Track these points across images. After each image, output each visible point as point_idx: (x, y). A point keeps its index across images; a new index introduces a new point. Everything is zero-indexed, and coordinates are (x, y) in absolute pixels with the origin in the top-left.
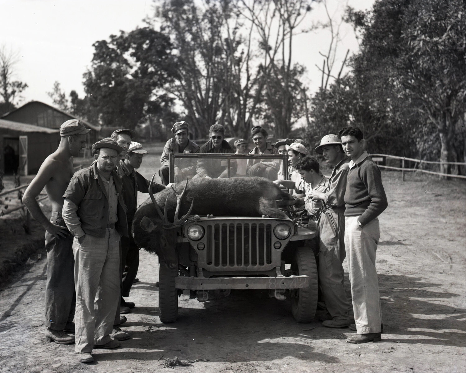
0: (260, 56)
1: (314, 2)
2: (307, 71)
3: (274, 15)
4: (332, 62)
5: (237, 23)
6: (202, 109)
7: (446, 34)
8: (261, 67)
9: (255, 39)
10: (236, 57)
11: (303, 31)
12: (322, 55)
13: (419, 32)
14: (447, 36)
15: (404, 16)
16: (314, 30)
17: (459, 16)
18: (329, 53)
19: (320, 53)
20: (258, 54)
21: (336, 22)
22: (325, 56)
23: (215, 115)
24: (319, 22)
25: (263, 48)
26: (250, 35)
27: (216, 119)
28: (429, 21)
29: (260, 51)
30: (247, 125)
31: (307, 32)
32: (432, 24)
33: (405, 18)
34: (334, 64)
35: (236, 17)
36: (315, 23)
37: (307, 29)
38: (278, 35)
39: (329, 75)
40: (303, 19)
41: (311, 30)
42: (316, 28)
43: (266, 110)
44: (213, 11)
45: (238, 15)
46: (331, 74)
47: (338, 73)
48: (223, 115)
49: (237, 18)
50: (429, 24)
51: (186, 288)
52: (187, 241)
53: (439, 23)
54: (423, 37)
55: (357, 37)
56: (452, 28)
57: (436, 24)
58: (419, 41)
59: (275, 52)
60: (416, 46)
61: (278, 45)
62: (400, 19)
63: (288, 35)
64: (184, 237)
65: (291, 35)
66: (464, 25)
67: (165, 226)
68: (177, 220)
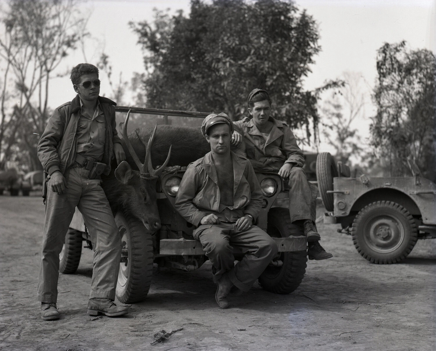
0: (17, 97)
1: (69, 49)
3: (30, 58)
7: (249, 58)
8: (16, 108)
9: (11, 79)
11: (58, 76)
13: (222, 55)
17: (262, 42)
20: (15, 94)
25: (20, 89)
26: (6, 76)
28: (234, 46)
29: (16, 92)
31: (62, 76)
32: (236, 48)
33: (203, 45)
37: (62, 73)
38: (34, 78)
40: (58, 64)
41: (65, 75)
50: (234, 48)
51: (175, 254)
52: (164, 197)
53: (242, 47)
54: (228, 59)
55: (111, 83)
56: (255, 53)
57: (240, 49)
58: (225, 63)
59: (31, 95)
60: (221, 68)
61: (33, 88)
62: (197, 46)
63: (45, 78)
64: (161, 192)
65: (48, 78)
66: (266, 49)
67: (145, 176)
68: (154, 170)
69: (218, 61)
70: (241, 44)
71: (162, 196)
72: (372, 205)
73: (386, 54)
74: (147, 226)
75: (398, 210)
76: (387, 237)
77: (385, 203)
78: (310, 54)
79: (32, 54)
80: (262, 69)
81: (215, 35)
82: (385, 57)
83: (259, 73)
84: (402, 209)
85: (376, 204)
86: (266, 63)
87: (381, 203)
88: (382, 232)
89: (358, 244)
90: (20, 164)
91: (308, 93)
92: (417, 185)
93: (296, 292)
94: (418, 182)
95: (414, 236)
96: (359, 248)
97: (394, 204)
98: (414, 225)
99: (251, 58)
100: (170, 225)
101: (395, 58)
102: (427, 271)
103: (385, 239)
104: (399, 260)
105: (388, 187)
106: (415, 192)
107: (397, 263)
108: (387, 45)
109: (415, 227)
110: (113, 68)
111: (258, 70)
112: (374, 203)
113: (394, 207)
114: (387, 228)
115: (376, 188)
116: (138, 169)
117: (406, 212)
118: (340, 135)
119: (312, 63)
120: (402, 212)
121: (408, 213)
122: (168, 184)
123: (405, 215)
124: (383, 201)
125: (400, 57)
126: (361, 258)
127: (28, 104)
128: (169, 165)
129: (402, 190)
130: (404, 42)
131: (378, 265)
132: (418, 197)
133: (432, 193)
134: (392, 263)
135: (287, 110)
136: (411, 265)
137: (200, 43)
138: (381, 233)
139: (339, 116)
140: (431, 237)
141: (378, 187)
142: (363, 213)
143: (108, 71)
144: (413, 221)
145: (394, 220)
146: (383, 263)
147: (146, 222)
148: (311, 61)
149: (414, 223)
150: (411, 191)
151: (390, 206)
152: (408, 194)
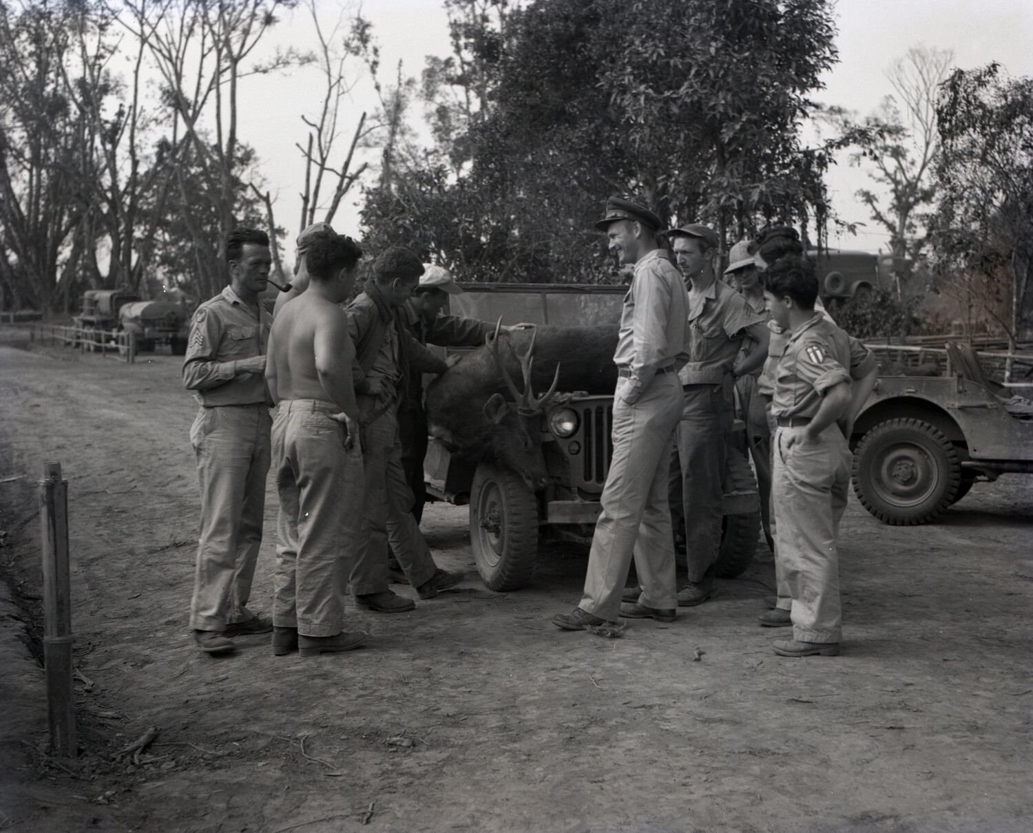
0: (165, 122)
1: (280, 6)
2: (256, 159)
3: (191, 30)
4: (328, 139)
5: (100, 45)
6: (21, 241)
7: (686, 84)
8: (163, 145)
9: (151, 82)
10: (107, 122)
11: (257, 70)
12: (307, 122)
13: (632, 77)
14: (688, 88)
15: (589, 45)
16: (282, 69)
17: (712, 50)
18: (323, 120)
19: (303, 117)
20: (161, 117)
21: (336, 53)
22: (314, 125)
23: (55, 254)
24: (291, 51)
25: (170, 104)
26: (136, 72)
27: (58, 263)
28: (655, 58)
29: (165, 110)
30: (135, 278)
31: (265, 71)
32: (659, 63)
33: (591, 50)
34: (333, 142)
35: (97, 30)
36: (283, 53)
37: (265, 65)
38: (200, 76)
39: (322, 167)
40: (255, 42)
41: (274, 67)
42: (286, 63)
43: (165, 244)
44: (39, 15)
45: (102, 28)
46: (327, 165)
47: (342, 164)
48: (75, 254)
49: (100, 35)
50: (655, 63)
51: (568, 522)
52: (551, 439)
53: (672, 62)
54: (642, 88)
55: (378, 87)
56: (698, 74)
57: (668, 64)
58: (635, 96)
59: (196, 114)
60: (628, 106)
61: (200, 99)
62: (580, 52)
63: (227, 75)
64: (547, 432)
65: (234, 75)
66: (721, 68)
67: (524, 411)
68: (535, 401)
69: (624, 90)
70: (668, 55)
71: (549, 438)
72: (884, 426)
73: (956, 93)
74: (529, 483)
75: (929, 434)
76: (909, 480)
77: (907, 421)
78: (814, 68)
79: (194, 20)
80: (713, 108)
81: (616, 30)
82: (955, 99)
83: (706, 114)
84: (936, 432)
85: (892, 423)
86: (721, 95)
87: (899, 421)
88: (902, 471)
89: (861, 491)
90: (173, 272)
91: (808, 154)
92: (960, 392)
93: (747, 574)
94: (961, 387)
95: (955, 479)
96: (864, 499)
97: (922, 424)
98: (955, 460)
99: (691, 86)
100: (559, 478)
101: (975, 98)
102: (970, 538)
103: (906, 483)
104: (929, 518)
105: (912, 395)
106: (957, 404)
107: (927, 523)
108: (960, 74)
109: (956, 464)
110: (380, 53)
111: (705, 109)
112: (889, 421)
113: (922, 430)
114: (911, 464)
115: (891, 396)
116: (514, 400)
117: (942, 437)
118: (898, 198)
119: (819, 87)
120: (934, 438)
121: (945, 439)
122: (556, 418)
123: (939, 442)
124: (904, 419)
125: (988, 96)
126: (868, 513)
127: (191, 135)
128: (557, 389)
129: (935, 401)
130: (994, 66)
131: (894, 528)
132: (960, 413)
133: (984, 407)
134: (919, 524)
135: (761, 193)
136: (949, 527)
137: (584, 46)
138: (899, 472)
139: (897, 153)
140: (986, 478)
141: (895, 395)
142: (869, 439)
143: (372, 58)
144: (952, 453)
145: (921, 451)
146: (903, 524)
147: (529, 478)
148: (816, 84)
149: (955, 456)
150: (949, 403)
151: (915, 428)
152: (944, 407)
